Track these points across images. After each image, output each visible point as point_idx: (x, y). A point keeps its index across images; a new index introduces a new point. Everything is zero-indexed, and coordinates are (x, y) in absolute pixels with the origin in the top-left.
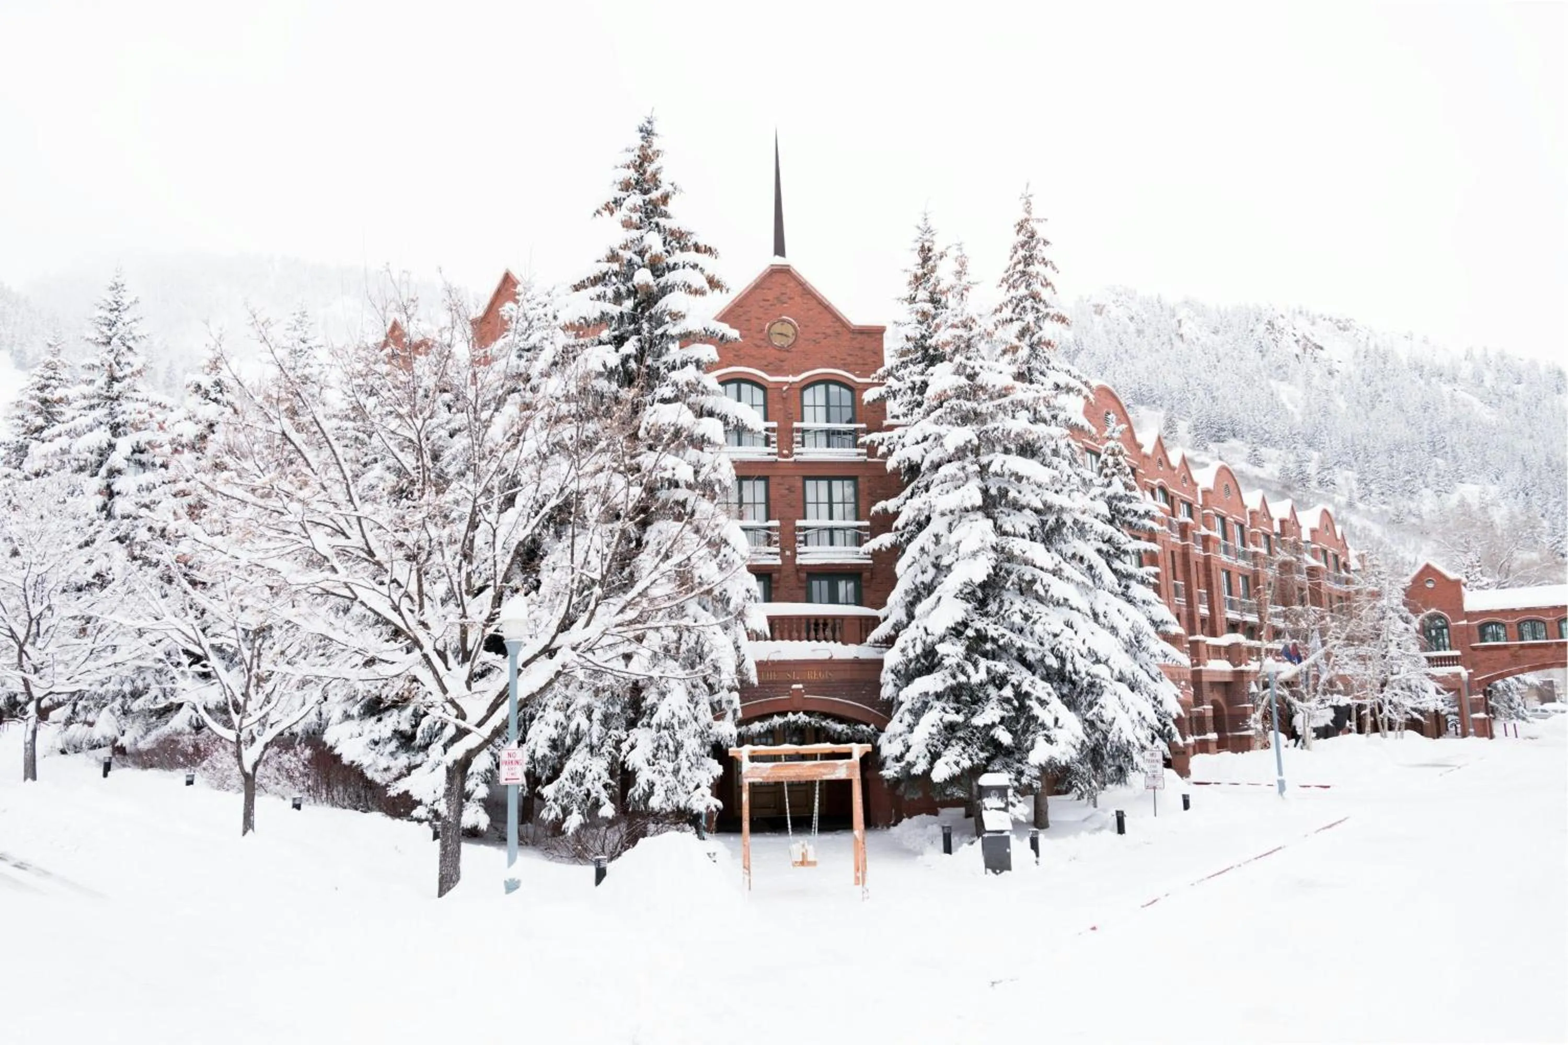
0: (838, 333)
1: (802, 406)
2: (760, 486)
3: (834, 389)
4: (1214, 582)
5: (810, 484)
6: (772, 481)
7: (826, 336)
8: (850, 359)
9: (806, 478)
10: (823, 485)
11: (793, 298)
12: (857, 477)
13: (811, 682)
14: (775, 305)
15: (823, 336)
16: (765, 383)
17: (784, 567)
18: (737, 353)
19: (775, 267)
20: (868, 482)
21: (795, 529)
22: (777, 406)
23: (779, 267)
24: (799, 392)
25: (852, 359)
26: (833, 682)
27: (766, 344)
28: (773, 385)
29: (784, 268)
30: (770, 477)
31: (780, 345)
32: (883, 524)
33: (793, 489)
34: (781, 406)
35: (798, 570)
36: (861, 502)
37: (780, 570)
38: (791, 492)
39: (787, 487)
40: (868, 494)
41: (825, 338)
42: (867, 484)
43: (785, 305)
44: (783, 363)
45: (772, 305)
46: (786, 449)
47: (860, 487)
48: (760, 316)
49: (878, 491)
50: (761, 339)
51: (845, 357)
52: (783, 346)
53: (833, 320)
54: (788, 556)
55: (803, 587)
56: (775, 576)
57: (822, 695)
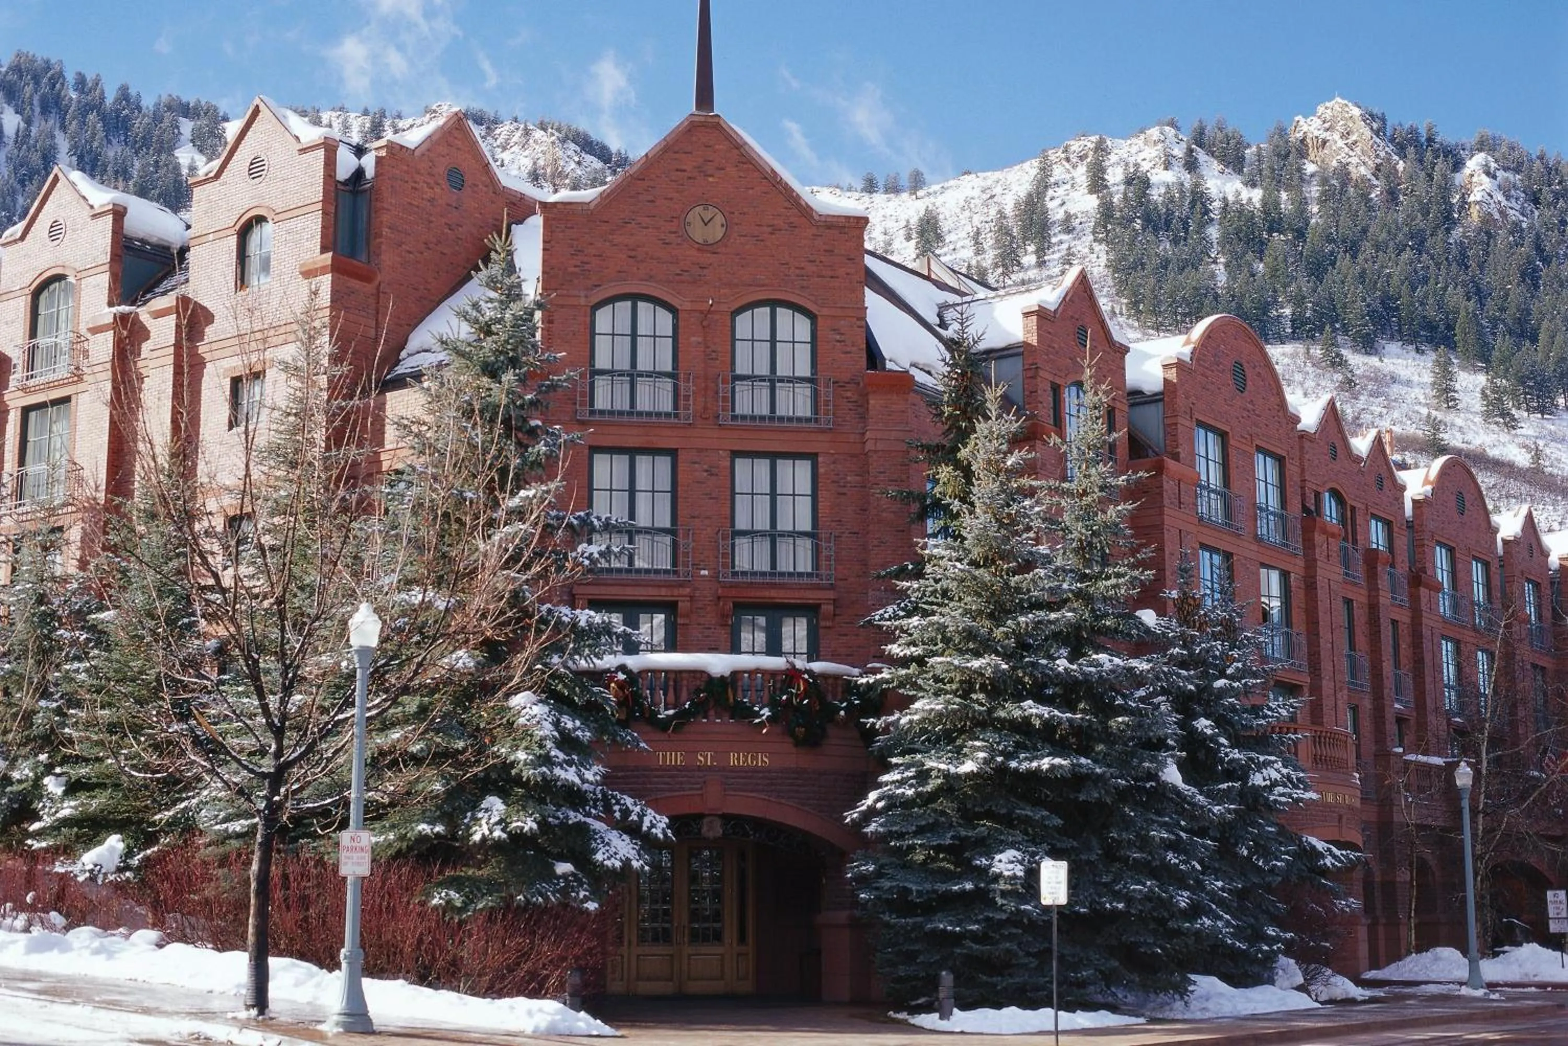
0: (793, 226)
1: (734, 340)
2: (664, 464)
3: (783, 315)
4: (1428, 658)
5: (742, 467)
6: (682, 456)
7: (775, 230)
8: (811, 268)
9: (736, 454)
10: (762, 466)
11: (723, 169)
12: (816, 454)
13: (735, 769)
14: (694, 178)
15: (770, 229)
16: (675, 302)
17: (697, 594)
18: (633, 254)
19: (696, 119)
20: (834, 463)
21: (717, 533)
22: (693, 339)
23: (703, 119)
24: (728, 318)
25: (815, 269)
26: (769, 771)
27: (679, 240)
28: (688, 306)
29: (710, 120)
30: (680, 451)
31: (701, 241)
32: (855, 530)
33: (714, 470)
34: (700, 339)
35: (719, 598)
36: (822, 494)
37: (692, 598)
38: (712, 475)
39: (705, 467)
40: (833, 482)
41: (772, 234)
42: (832, 466)
43: (711, 179)
44: (706, 271)
45: (690, 178)
46: (705, 408)
47: (821, 470)
48: (670, 196)
49: (849, 478)
50: (671, 232)
51: (802, 265)
52: (706, 244)
53: (787, 204)
54: (704, 576)
55: (727, 625)
56: (683, 606)
57: (752, 791)
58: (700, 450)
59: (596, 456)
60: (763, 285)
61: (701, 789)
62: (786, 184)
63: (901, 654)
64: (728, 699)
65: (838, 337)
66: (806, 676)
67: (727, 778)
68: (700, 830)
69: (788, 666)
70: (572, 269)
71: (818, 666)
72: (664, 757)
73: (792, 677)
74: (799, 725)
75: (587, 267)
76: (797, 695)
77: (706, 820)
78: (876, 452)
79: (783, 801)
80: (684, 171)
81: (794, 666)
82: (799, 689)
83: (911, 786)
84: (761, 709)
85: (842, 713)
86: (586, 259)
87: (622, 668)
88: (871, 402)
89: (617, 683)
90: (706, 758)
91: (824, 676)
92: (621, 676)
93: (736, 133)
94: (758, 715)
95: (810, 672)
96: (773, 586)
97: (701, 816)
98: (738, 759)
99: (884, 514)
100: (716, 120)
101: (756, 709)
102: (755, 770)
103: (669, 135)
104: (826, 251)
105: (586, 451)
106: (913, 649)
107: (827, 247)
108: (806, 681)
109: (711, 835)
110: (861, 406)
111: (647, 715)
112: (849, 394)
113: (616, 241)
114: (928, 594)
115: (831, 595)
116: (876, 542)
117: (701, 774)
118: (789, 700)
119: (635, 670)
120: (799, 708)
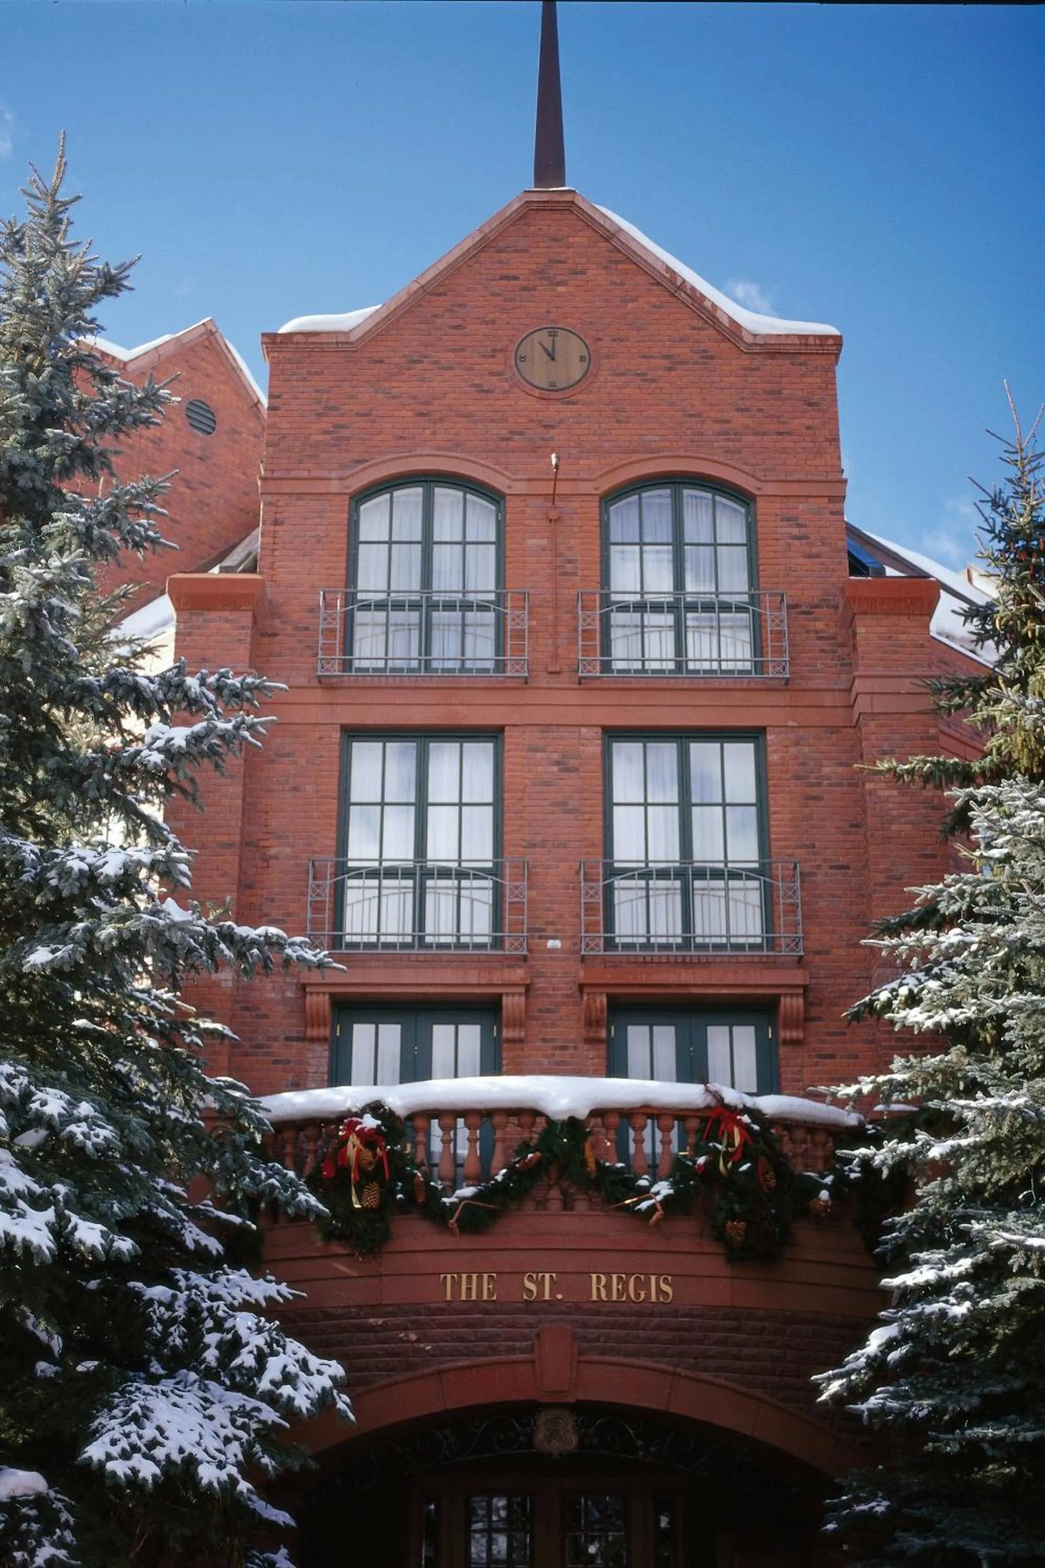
0: (707, 356)
1: (606, 543)
2: (480, 757)
3: (695, 499)
5: (626, 756)
6: (512, 739)
7: (675, 363)
9: (615, 733)
10: (664, 754)
11: (583, 272)
12: (762, 730)
13: (599, 1308)
14: (534, 289)
15: (666, 362)
16: (499, 482)
17: (540, 983)
18: (424, 409)
19: (534, 198)
20: (797, 744)
21: (578, 873)
22: (531, 542)
23: (545, 197)
24: (594, 506)
25: (748, 421)
26: (675, 1314)
27: (506, 386)
28: (520, 488)
29: (558, 198)
30: (507, 728)
31: (544, 385)
32: (842, 861)
33: (573, 762)
34: (544, 542)
35: (581, 987)
36: (777, 800)
37: (528, 989)
38: (566, 770)
39: (555, 756)
40: (797, 778)
41: (670, 369)
42: (792, 750)
43: (560, 289)
44: (552, 432)
45: (524, 289)
46: (555, 657)
47: (773, 758)
48: (490, 317)
49: (826, 770)
50: (492, 374)
51: (726, 416)
52: (553, 388)
53: (695, 323)
54: (553, 951)
55: (599, 1041)
56: (512, 1003)
57: (635, 1354)
58: (546, 727)
59: (356, 746)
60: (659, 450)
61: (531, 1350)
62: (693, 289)
63: (929, 1023)
64: (584, 1163)
65: (795, 531)
66: (746, 1119)
67: (584, 1325)
68: (530, 1437)
69: (710, 1100)
70: (315, 438)
71: (770, 1104)
72: (456, 1284)
73: (717, 1122)
74: (733, 1216)
75: (344, 433)
76: (727, 1156)
77: (542, 1419)
78: (873, 715)
79: (705, 1376)
80: (515, 278)
81: (719, 1099)
82: (731, 1144)
83: (963, 1296)
84: (653, 1183)
85: (824, 1195)
86: (342, 421)
87: (376, 1108)
88: (861, 630)
89: (362, 1134)
90: (540, 1284)
91: (786, 1123)
92: (370, 1122)
93: (605, 216)
94: (644, 1193)
95: (755, 1114)
96: (685, 964)
97: (531, 1408)
98: (608, 1287)
99: (894, 827)
100: (568, 198)
101: (643, 1183)
102: (644, 1311)
103: (488, 223)
104: (766, 392)
105: (337, 735)
106: (952, 1012)
107: (769, 387)
108: (745, 1128)
109: (555, 1447)
110: (843, 645)
111: (421, 1199)
112: (819, 625)
113: (395, 391)
114: (980, 900)
115: (799, 977)
116: (881, 878)
117: (531, 1319)
118: (712, 1165)
119: (401, 1112)
120: (731, 1181)
